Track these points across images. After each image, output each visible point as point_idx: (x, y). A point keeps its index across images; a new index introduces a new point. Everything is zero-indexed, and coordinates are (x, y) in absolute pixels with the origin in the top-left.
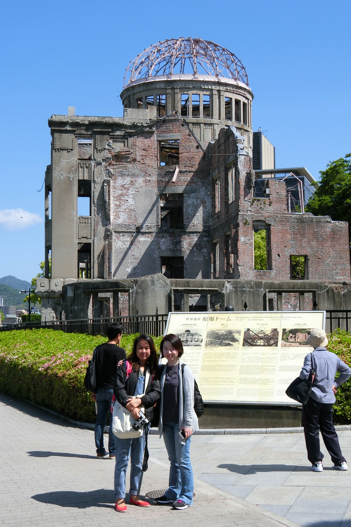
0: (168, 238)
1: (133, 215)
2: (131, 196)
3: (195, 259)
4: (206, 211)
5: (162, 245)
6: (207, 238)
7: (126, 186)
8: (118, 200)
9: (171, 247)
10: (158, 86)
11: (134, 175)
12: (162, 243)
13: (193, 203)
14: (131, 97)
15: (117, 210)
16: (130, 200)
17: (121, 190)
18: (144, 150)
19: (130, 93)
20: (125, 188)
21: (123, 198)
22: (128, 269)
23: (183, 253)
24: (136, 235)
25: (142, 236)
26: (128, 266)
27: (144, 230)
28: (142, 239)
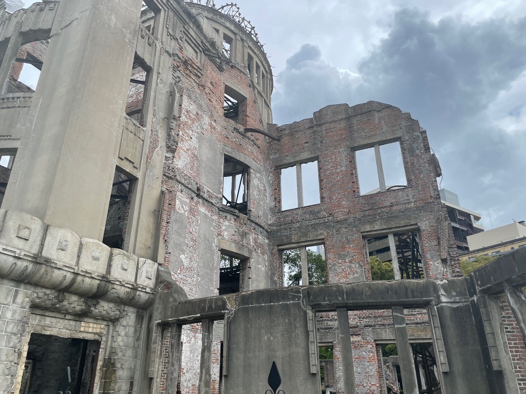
0: (233, 222)
1: (195, 165)
2: (195, 134)
3: (260, 266)
5: (223, 230)
6: (267, 241)
7: (191, 114)
9: (236, 238)
11: (200, 107)
12: (224, 228)
13: (258, 185)
16: (194, 139)
17: (186, 117)
20: (191, 117)
21: (187, 131)
22: (182, 257)
23: (250, 252)
24: (196, 199)
25: (204, 204)
26: (183, 252)
27: (205, 196)
28: (202, 209)
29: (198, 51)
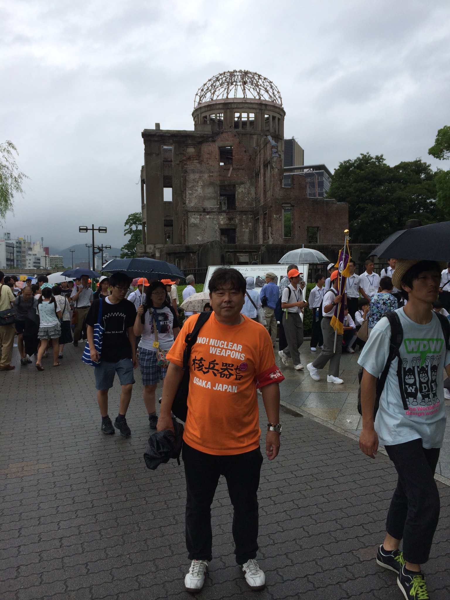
0: (225, 216)
1: (201, 200)
2: (200, 187)
3: (244, 230)
4: (251, 197)
6: (252, 216)
8: (191, 190)
9: (227, 222)
10: (218, 107)
11: (201, 172)
12: (221, 220)
13: (242, 191)
14: (199, 115)
15: (190, 197)
16: (199, 189)
17: (193, 183)
18: (208, 154)
19: (199, 112)
20: (195, 181)
21: (194, 189)
22: (198, 238)
23: (236, 226)
24: (203, 214)
25: (208, 214)
26: (198, 236)
27: (209, 210)
28: (208, 217)
29: (195, 147)
